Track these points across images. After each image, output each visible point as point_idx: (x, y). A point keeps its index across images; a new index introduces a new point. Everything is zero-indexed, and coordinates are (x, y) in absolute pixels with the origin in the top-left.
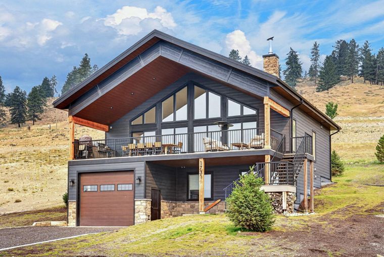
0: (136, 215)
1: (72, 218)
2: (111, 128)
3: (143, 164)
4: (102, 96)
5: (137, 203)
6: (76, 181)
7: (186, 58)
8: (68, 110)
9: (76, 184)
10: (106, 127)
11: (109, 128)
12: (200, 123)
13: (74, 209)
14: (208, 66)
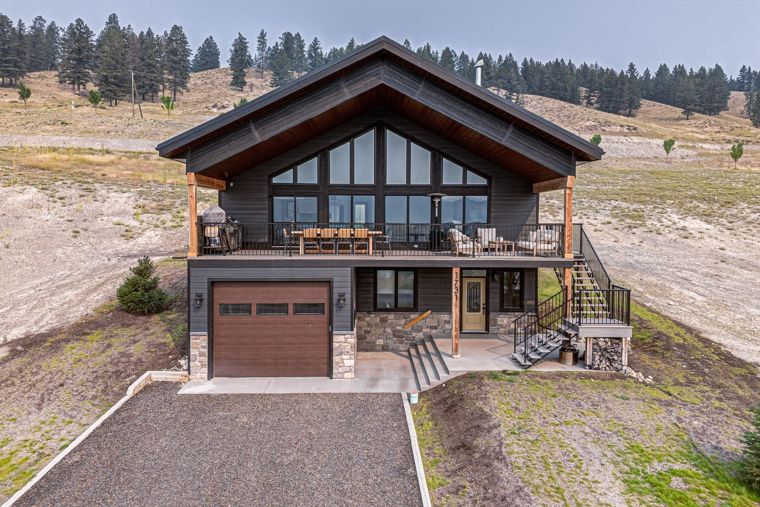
0: (336, 359)
1: (199, 364)
2: (232, 184)
3: (348, 272)
4: (260, 144)
5: (336, 339)
6: (205, 297)
7: (433, 94)
8: (185, 160)
9: (205, 302)
10: (222, 183)
11: (228, 185)
12: (397, 190)
13: (203, 347)
14: (471, 114)
